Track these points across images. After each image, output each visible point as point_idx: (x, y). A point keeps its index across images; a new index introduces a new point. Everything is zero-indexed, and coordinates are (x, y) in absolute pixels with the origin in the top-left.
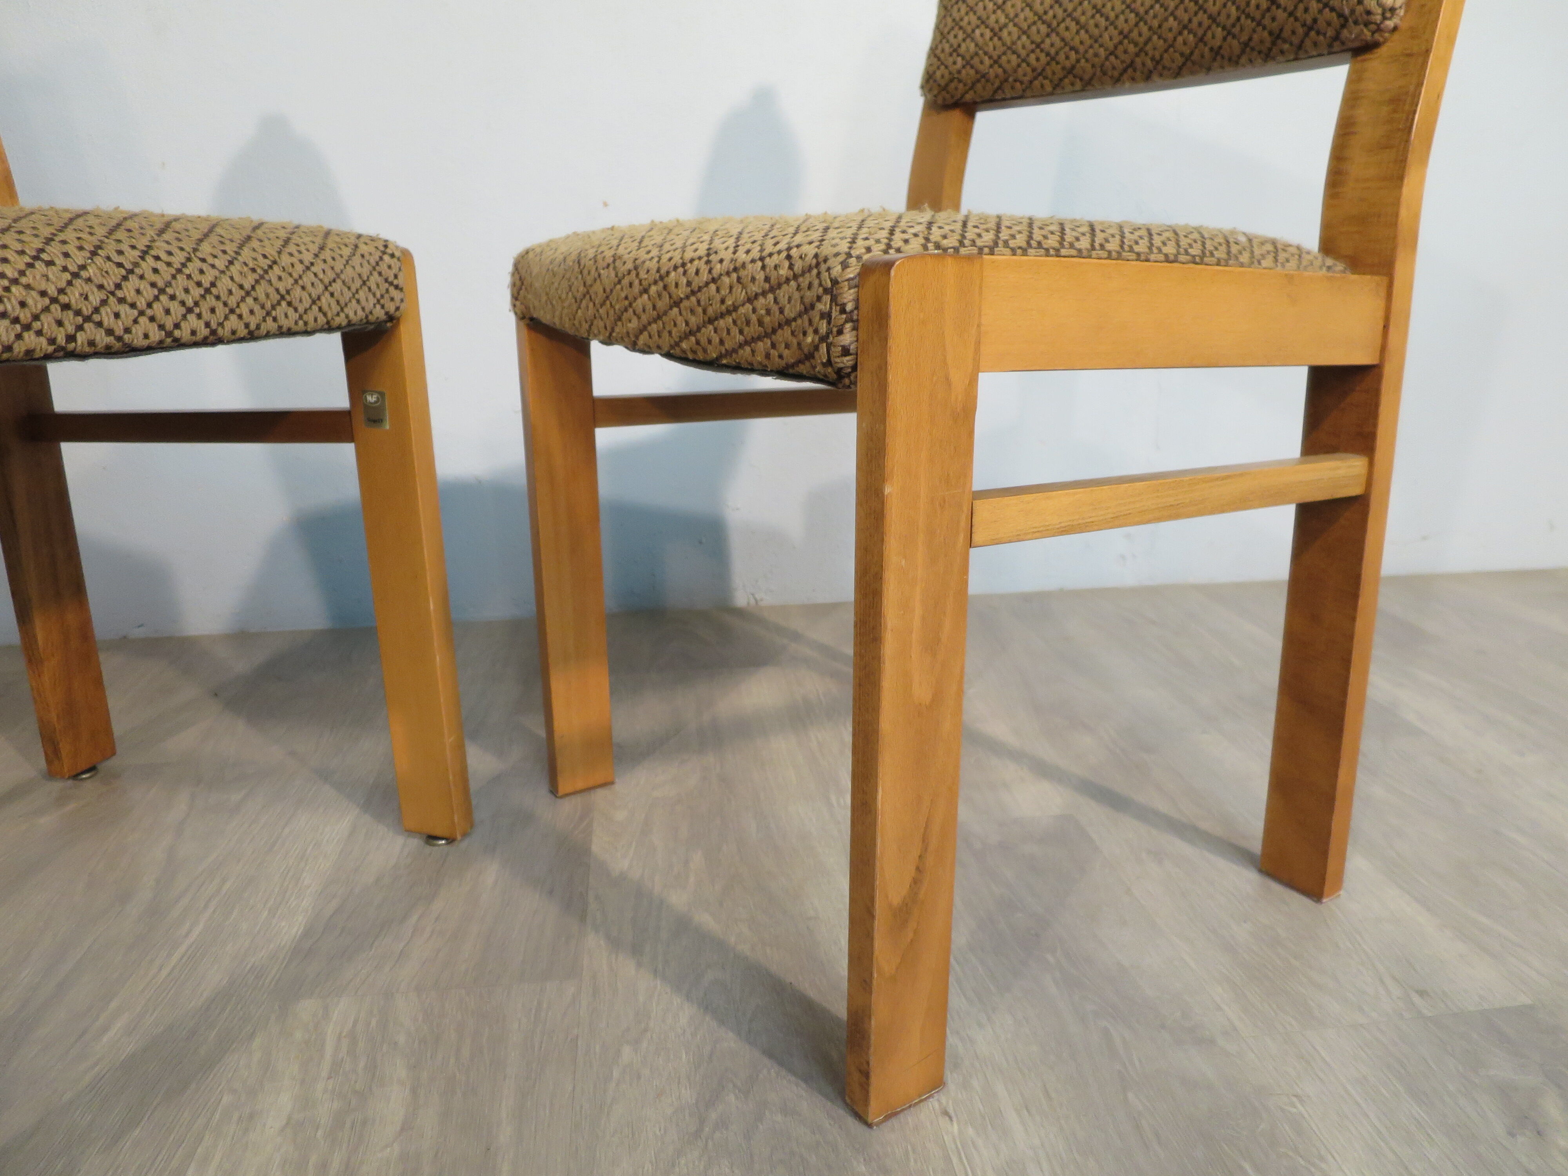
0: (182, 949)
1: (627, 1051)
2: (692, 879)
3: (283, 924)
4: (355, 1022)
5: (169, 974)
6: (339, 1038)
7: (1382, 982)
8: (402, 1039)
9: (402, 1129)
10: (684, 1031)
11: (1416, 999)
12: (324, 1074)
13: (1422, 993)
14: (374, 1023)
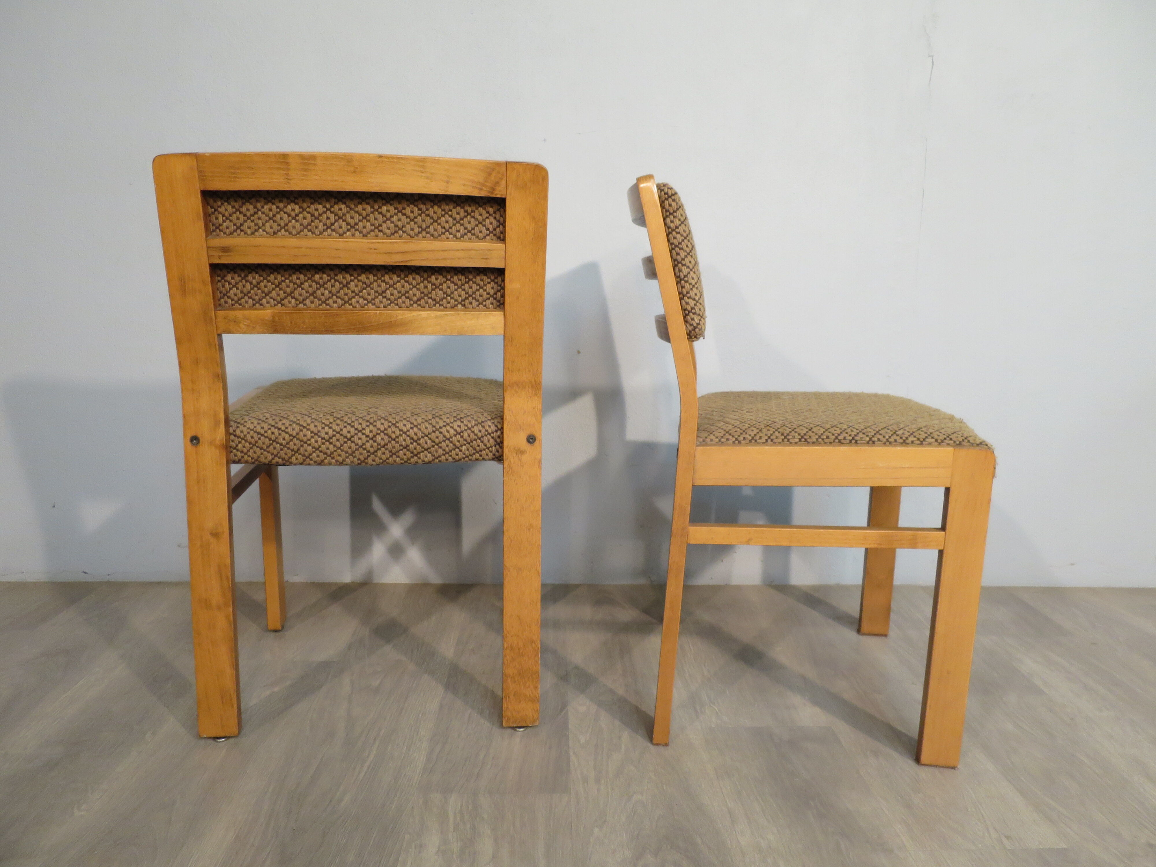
0: (368, 763)
1: (596, 830)
2: (623, 747)
3: (415, 755)
4: (461, 807)
5: (365, 775)
6: (455, 814)
7: (988, 830)
8: (486, 816)
9: (493, 857)
10: (624, 823)
11: (1004, 840)
12: (451, 829)
13: (1008, 838)
14: (470, 807)
